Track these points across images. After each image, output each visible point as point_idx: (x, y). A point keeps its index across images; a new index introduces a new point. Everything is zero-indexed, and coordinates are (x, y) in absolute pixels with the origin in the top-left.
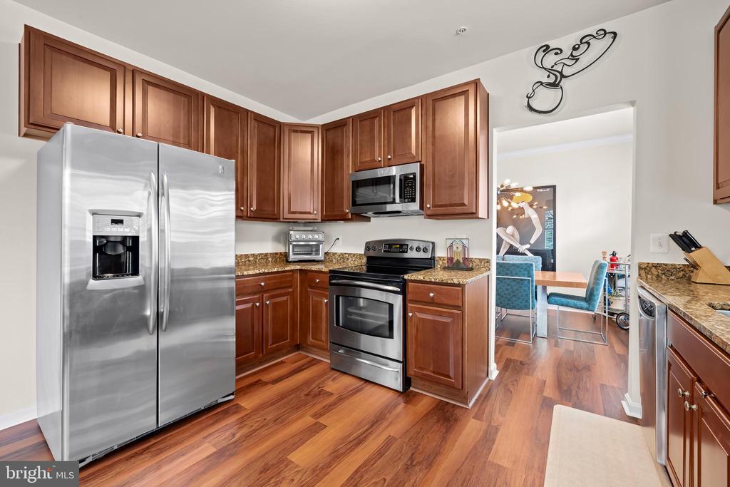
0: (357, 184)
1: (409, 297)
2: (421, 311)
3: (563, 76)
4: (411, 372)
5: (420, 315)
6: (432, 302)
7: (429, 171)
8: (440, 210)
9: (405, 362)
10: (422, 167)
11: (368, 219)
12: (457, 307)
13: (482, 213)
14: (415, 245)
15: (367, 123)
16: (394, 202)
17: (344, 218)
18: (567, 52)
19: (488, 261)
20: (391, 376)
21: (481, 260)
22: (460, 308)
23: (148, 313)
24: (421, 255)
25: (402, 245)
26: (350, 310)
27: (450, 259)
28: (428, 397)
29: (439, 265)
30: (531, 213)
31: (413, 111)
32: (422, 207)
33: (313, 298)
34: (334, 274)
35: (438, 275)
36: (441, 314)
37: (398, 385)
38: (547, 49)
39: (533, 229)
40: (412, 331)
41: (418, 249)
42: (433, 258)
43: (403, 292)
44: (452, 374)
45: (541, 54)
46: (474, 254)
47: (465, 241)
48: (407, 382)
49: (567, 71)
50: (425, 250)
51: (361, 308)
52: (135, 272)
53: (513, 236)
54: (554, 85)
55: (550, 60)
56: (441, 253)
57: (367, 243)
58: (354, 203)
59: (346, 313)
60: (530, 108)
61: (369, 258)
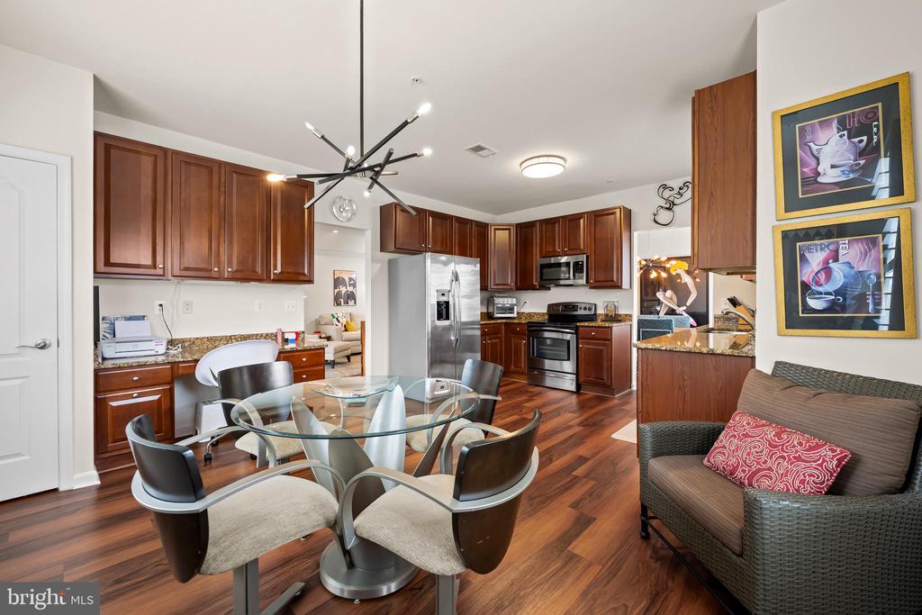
0: (543, 267)
1: (580, 336)
2: (587, 344)
3: (674, 204)
4: (581, 380)
5: (586, 346)
6: (593, 338)
7: (592, 259)
8: (599, 284)
9: (577, 374)
10: (587, 257)
11: (549, 289)
12: (608, 340)
13: (625, 284)
14: (583, 306)
15: (549, 226)
16: (569, 278)
17: (533, 288)
18: (677, 190)
19: (631, 316)
20: (569, 384)
21: (626, 315)
22: (610, 340)
23: (453, 338)
24: (587, 312)
25: (573, 306)
26: (541, 347)
27: (606, 315)
28: (589, 393)
29: (599, 319)
30: (687, 279)
31: (582, 221)
32: (587, 282)
33: (514, 341)
34: (530, 324)
35: (599, 323)
36: (598, 345)
37: (573, 388)
38: (665, 187)
39: (689, 293)
40: (582, 356)
41: (585, 309)
42: (595, 314)
43: (577, 333)
44: (605, 378)
45: (661, 189)
46: (622, 312)
47: (616, 304)
48: (578, 386)
49: (676, 201)
50: (590, 309)
51: (548, 346)
52: (448, 318)
53: (671, 299)
54: (669, 209)
55: (667, 193)
56: (601, 311)
57: (549, 305)
58: (541, 279)
59: (538, 349)
60: (656, 222)
61: (549, 315)
